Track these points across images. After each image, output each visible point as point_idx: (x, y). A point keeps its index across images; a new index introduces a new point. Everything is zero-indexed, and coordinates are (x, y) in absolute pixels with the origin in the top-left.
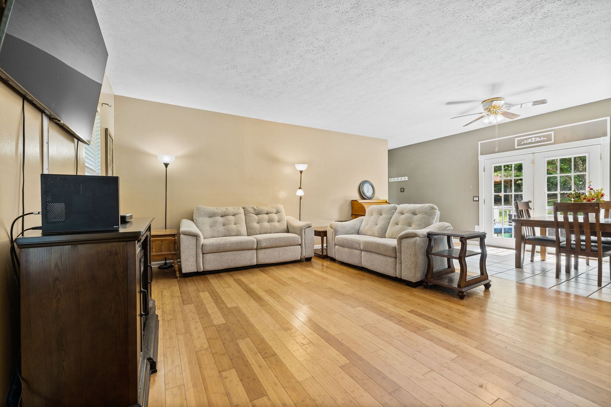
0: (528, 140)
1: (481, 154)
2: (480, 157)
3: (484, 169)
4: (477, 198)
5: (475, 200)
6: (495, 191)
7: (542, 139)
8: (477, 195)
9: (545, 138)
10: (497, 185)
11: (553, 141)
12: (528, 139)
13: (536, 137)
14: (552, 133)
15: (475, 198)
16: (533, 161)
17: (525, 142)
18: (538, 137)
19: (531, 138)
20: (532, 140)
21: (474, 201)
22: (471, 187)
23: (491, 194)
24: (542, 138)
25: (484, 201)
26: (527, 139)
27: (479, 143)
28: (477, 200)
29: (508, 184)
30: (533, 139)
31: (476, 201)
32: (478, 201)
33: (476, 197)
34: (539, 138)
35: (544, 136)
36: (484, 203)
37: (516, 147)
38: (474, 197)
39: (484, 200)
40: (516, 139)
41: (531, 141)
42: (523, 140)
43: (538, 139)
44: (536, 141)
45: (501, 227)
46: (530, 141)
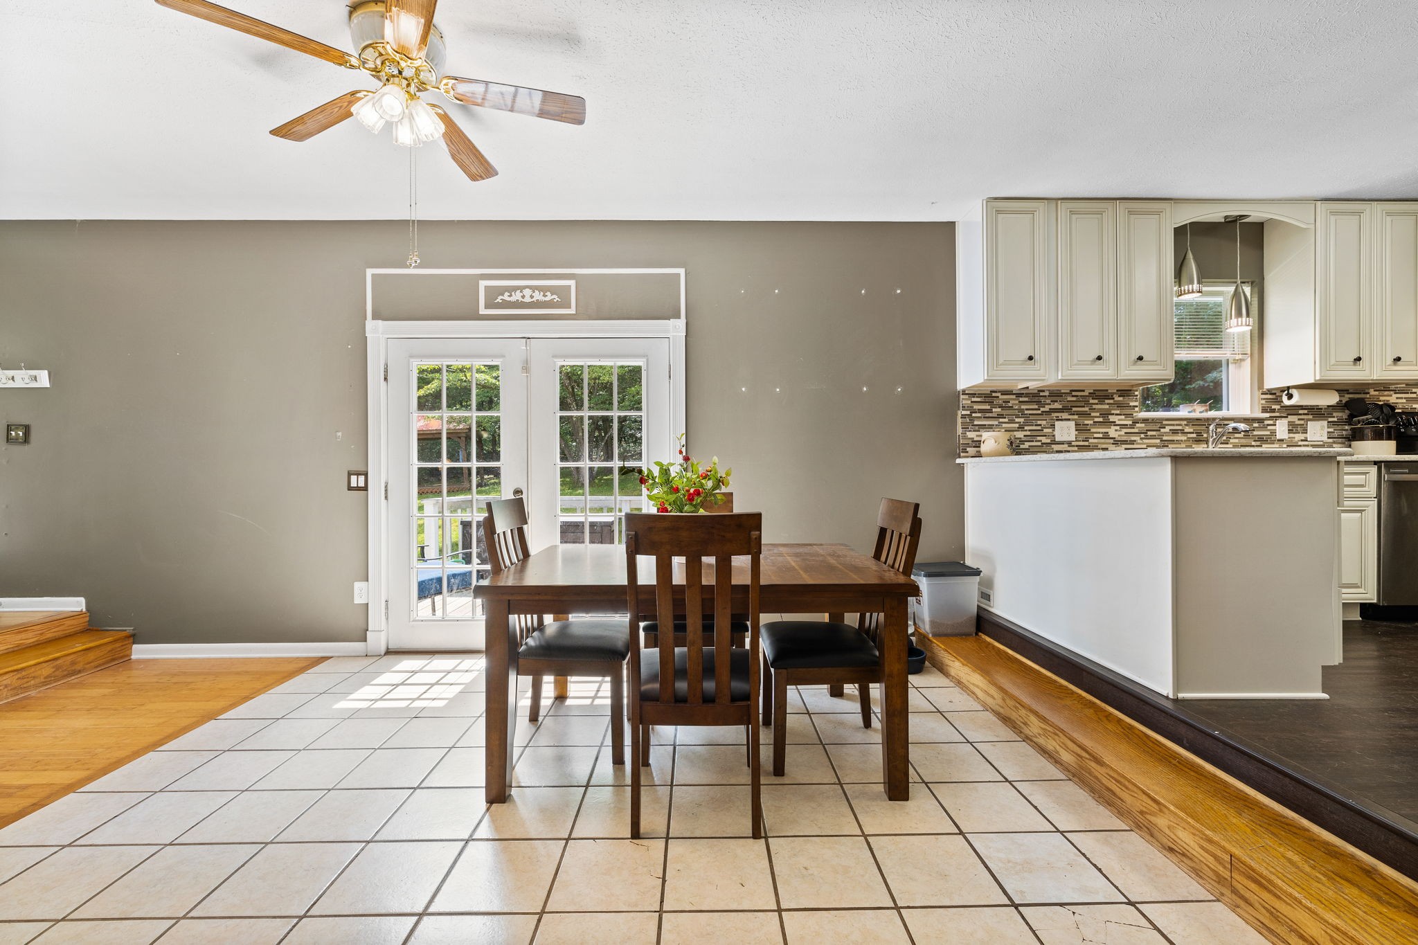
0: (513, 293)
1: (376, 316)
2: (370, 324)
3: (386, 371)
4: (362, 478)
5: (354, 484)
6: (422, 457)
7: (549, 297)
8: (361, 468)
9: (555, 296)
10: (428, 443)
11: (572, 311)
12: (515, 289)
13: (533, 288)
14: (572, 283)
15: (354, 478)
16: (527, 364)
17: (506, 297)
18: (540, 289)
19: (521, 288)
20: (523, 297)
21: (350, 488)
22: (339, 434)
23: (410, 465)
24: (548, 294)
25: (386, 490)
26: (512, 290)
27: (370, 272)
28: (362, 484)
29: (459, 441)
30: (527, 292)
31: (358, 489)
32: (365, 488)
33: (358, 474)
34: (542, 293)
35: (553, 290)
36: (386, 498)
37: (483, 311)
38: (350, 474)
39: (386, 487)
40: (483, 284)
41: (521, 299)
42: (502, 291)
43: (538, 296)
44: (534, 299)
45: (440, 575)
46: (517, 296)
